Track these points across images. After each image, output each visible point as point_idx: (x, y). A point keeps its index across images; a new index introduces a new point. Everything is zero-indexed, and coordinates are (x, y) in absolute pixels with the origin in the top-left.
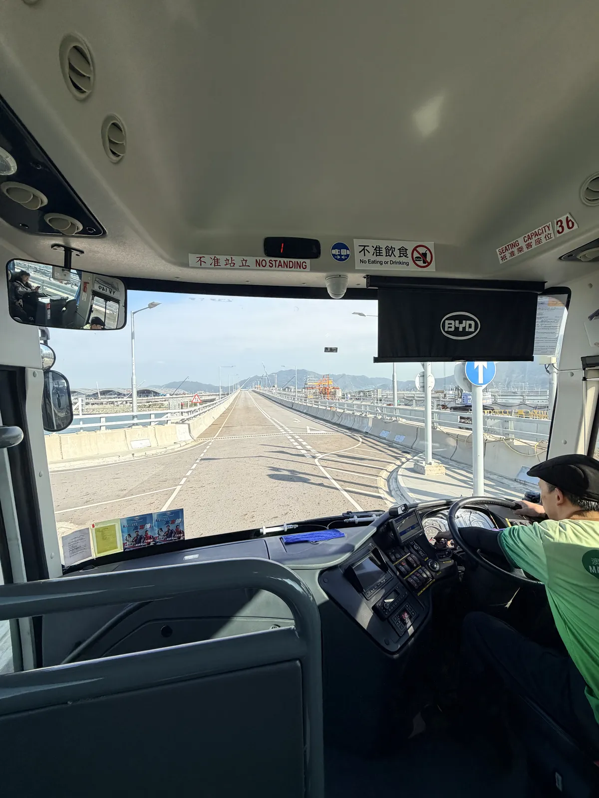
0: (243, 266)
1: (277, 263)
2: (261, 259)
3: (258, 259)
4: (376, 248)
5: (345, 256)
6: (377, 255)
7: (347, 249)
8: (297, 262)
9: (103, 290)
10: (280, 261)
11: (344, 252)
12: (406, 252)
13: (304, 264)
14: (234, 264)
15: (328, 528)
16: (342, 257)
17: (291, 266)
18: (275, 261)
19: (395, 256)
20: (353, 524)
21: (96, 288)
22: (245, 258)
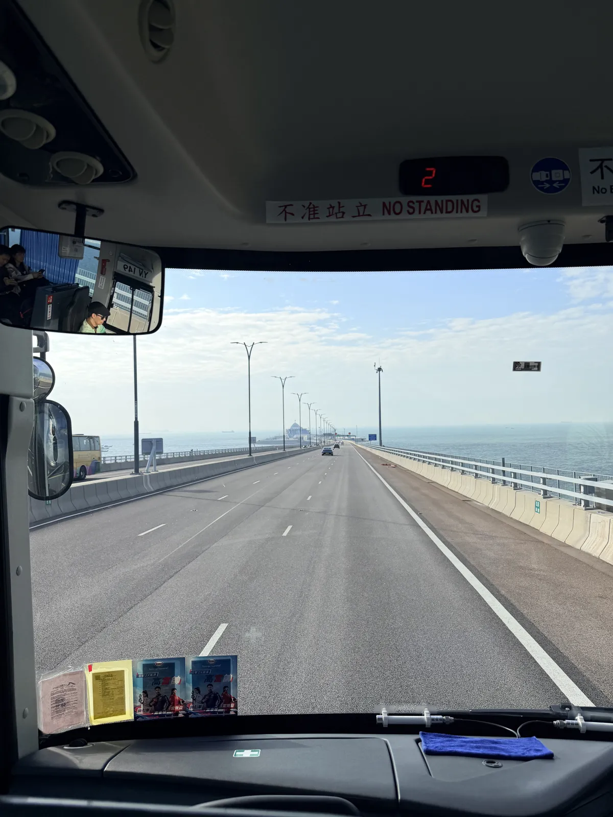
0: (359, 216)
1: (424, 206)
2: (393, 200)
3: (387, 201)
5: (560, 182)
7: (564, 167)
8: (462, 202)
9: (129, 271)
10: (429, 202)
11: (557, 175)
13: (476, 203)
14: (343, 213)
15: (517, 734)
16: (555, 185)
17: (449, 209)
18: (420, 202)
20: (573, 734)
21: (120, 268)
22: (364, 201)
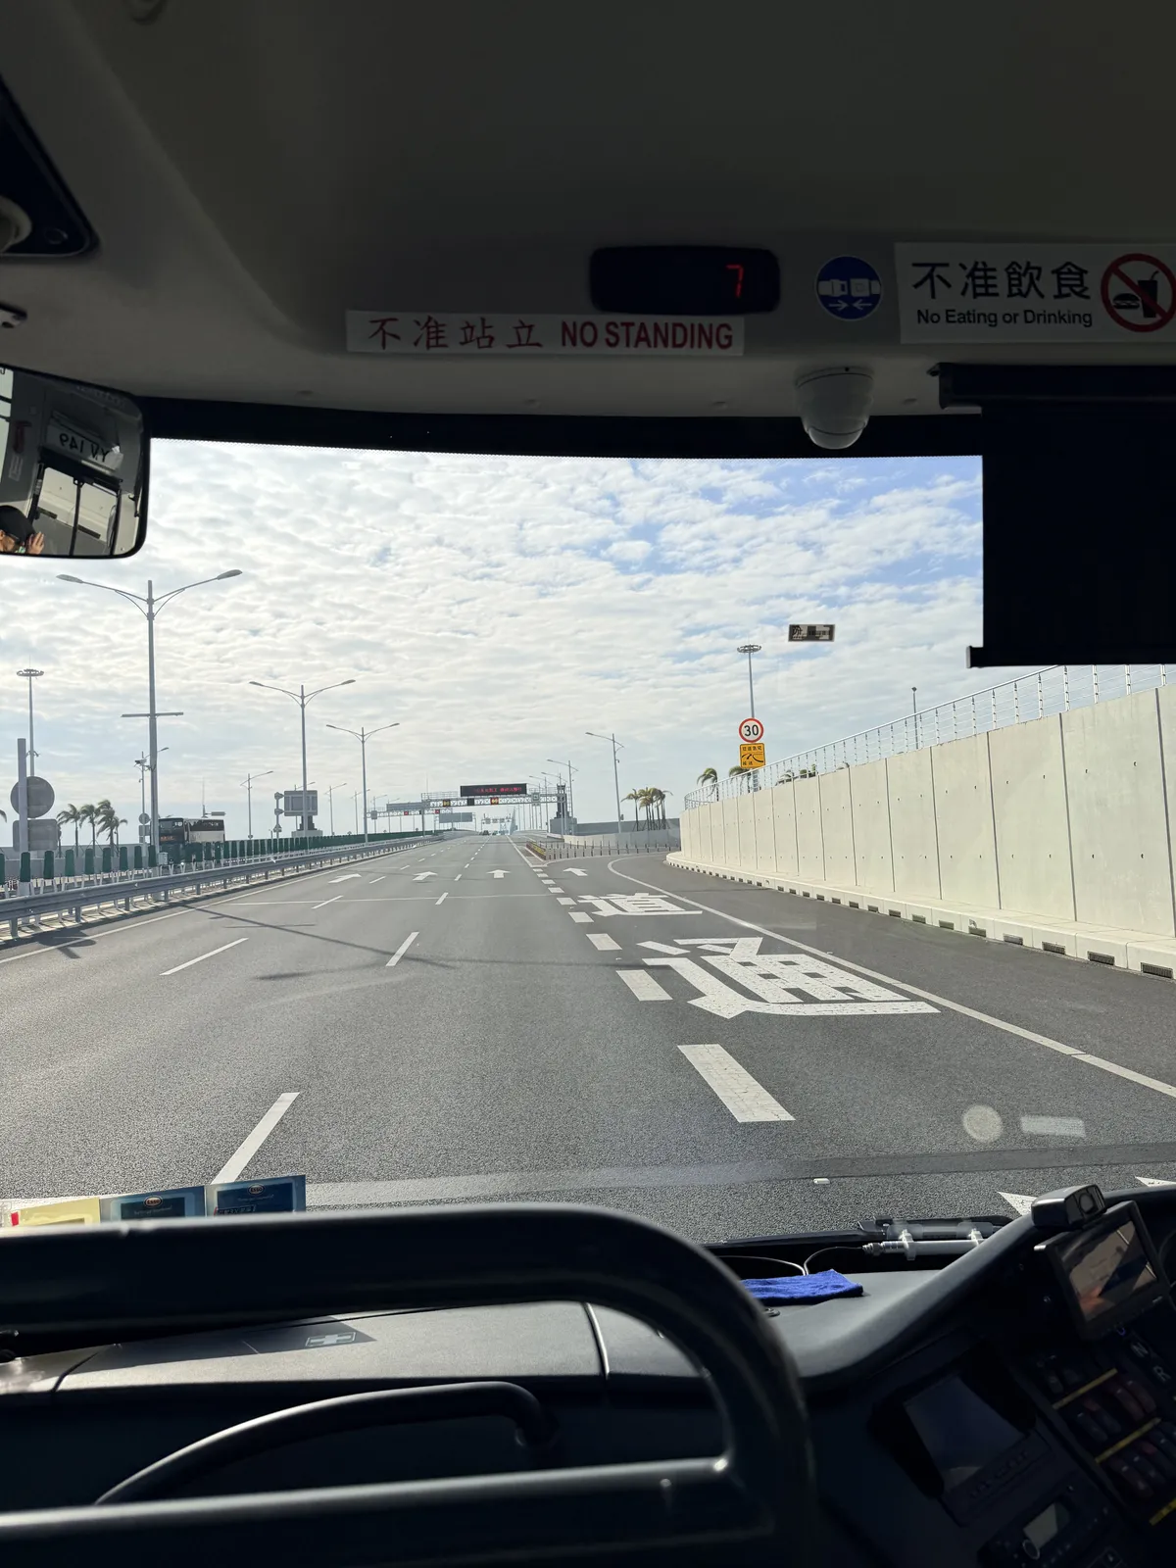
0: (520, 345)
1: (634, 331)
2: (580, 319)
3: (570, 319)
4: (975, 268)
5: (865, 299)
6: (976, 295)
7: (871, 275)
8: (701, 327)
9: (71, 446)
10: (643, 326)
11: (860, 287)
12: (1081, 280)
13: (724, 332)
14: (492, 339)
15: (804, 1270)
16: (857, 305)
17: (679, 341)
18: (628, 325)
19: (1042, 296)
20: (897, 1262)
21: (53, 437)
22: (528, 319)
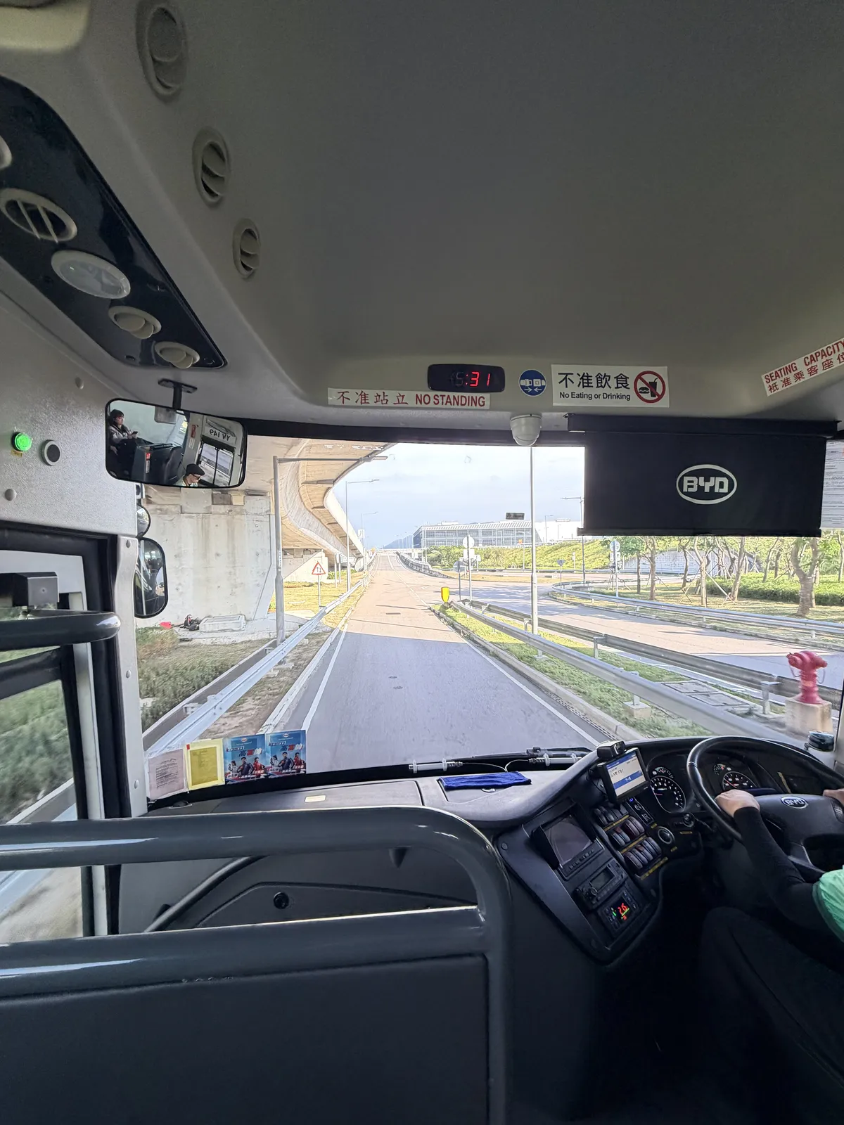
0: (399, 403)
1: (445, 398)
2: (423, 393)
3: (419, 393)
4: (583, 375)
5: (539, 388)
6: (584, 387)
7: (542, 378)
8: (472, 398)
9: (215, 435)
10: (449, 396)
11: (537, 383)
12: (626, 381)
14: (387, 400)
15: (506, 769)
16: (536, 390)
17: (463, 402)
18: (443, 396)
19: (610, 387)
20: (542, 767)
21: (207, 432)
22: (402, 393)
